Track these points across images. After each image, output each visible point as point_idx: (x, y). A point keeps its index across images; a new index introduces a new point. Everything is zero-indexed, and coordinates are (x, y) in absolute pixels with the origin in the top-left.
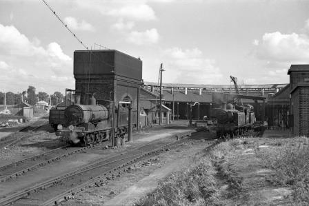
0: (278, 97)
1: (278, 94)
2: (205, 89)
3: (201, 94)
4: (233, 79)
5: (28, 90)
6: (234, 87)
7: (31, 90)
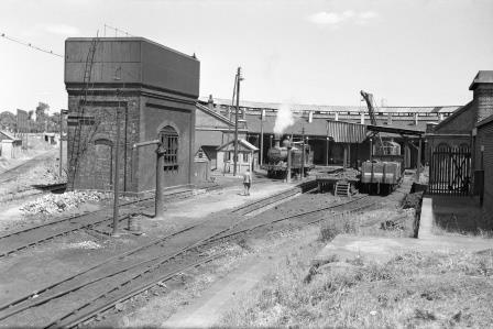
0: (443, 129)
1: (443, 124)
2: (318, 113)
3: (310, 120)
4: (366, 97)
5: (38, 109)
6: (367, 110)
7: (41, 108)
